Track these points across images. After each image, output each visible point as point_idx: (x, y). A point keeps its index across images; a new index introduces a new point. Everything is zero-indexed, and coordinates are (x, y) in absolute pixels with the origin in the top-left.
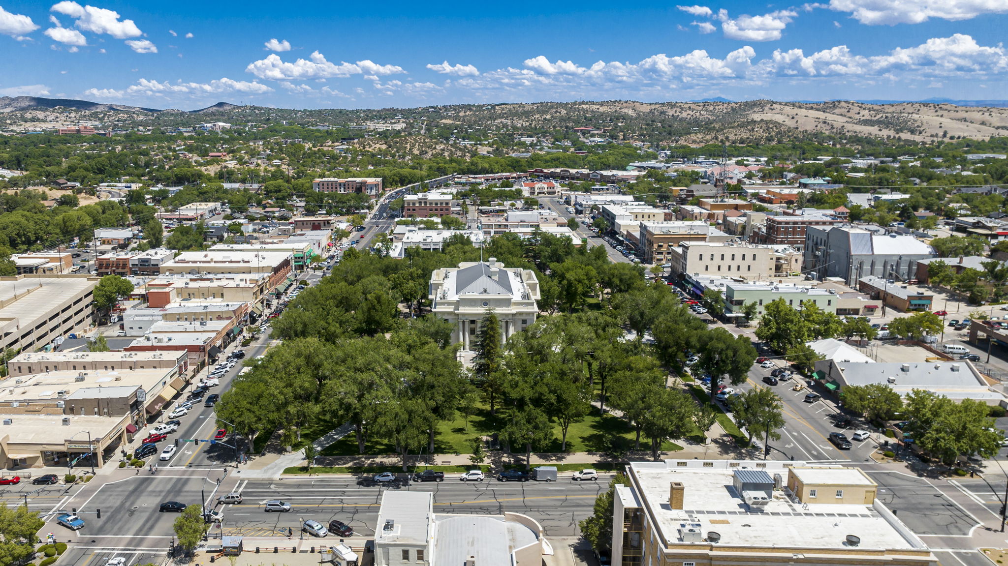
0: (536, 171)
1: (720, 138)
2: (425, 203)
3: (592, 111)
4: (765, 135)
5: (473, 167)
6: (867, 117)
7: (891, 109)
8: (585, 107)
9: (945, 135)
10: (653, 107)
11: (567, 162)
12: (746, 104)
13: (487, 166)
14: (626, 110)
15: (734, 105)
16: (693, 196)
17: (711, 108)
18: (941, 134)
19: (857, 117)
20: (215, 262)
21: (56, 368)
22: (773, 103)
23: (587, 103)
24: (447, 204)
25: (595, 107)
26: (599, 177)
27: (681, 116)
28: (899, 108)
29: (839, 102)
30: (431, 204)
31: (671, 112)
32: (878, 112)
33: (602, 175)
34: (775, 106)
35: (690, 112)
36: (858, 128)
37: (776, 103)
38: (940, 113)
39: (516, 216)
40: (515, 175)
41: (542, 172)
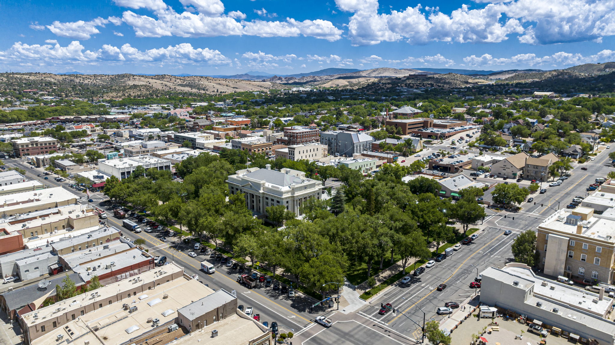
0: (53, 118)
1: (126, 95)
2: (37, 144)
3: (25, 79)
4: (148, 93)
6: (180, 83)
7: (189, 79)
8: (18, 76)
9: (217, 91)
10: (64, 77)
12: (119, 76)
14: (49, 79)
15: (112, 77)
17: (99, 78)
18: (216, 91)
19: (175, 82)
21: (83, 313)
22: (134, 76)
23: (16, 74)
24: (54, 143)
25: (25, 76)
26: (104, 119)
27: (84, 83)
28: (192, 79)
29: (165, 75)
30: (41, 144)
31: (77, 81)
32: (184, 80)
33: (106, 118)
34: (135, 77)
35: (89, 80)
37: (136, 75)
38: (209, 81)
39: (151, 144)
40: (39, 122)
41: (58, 119)
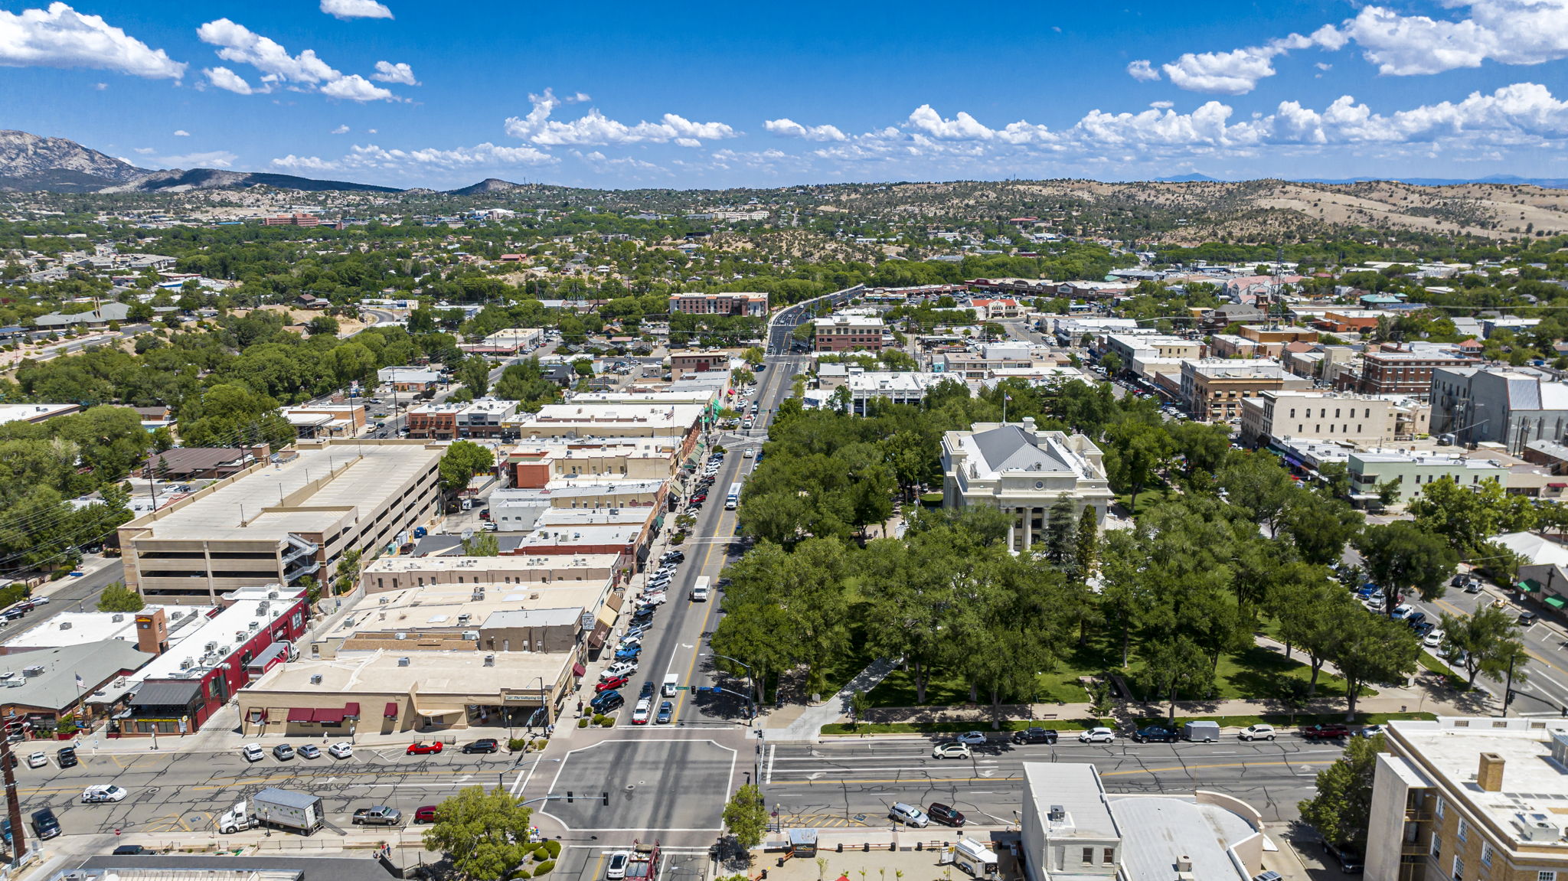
0: (978, 282)
1: (1220, 233)
2: (846, 331)
3: (1032, 194)
4: (1283, 230)
5: (889, 277)
6: (1417, 204)
7: (1451, 193)
8: (1021, 188)
9: (1529, 229)
10: (1117, 188)
11: (1017, 269)
12: (1248, 184)
13: (908, 274)
14: (1080, 193)
15: (1231, 187)
16: (1225, 321)
17: (1199, 190)
18: (1524, 228)
19: (1403, 203)
20: (597, 420)
21: (434, 580)
22: (1285, 184)
23: (1023, 183)
24: (877, 332)
25: (1035, 189)
26: (1071, 291)
27: (1157, 202)
28: (1462, 192)
29: (1378, 182)
30: (854, 332)
31: (1142, 197)
32: (1432, 196)
33: (1075, 288)
34: (1288, 188)
35: (1169, 196)
36: (1408, 219)
37: (1289, 183)
38: (1520, 198)
39: (997, 351)
40: (948, 288)
41: (986, 283)
